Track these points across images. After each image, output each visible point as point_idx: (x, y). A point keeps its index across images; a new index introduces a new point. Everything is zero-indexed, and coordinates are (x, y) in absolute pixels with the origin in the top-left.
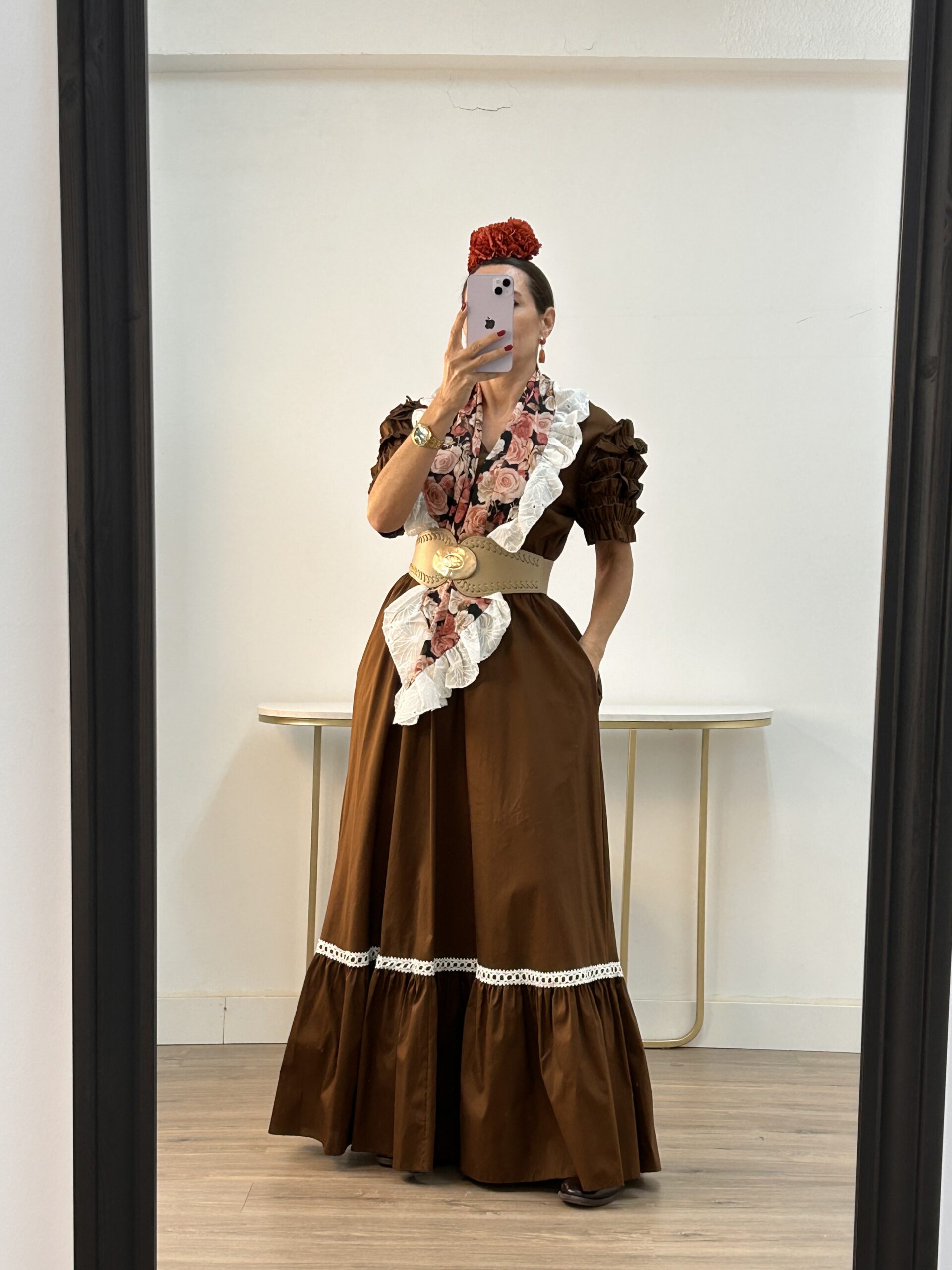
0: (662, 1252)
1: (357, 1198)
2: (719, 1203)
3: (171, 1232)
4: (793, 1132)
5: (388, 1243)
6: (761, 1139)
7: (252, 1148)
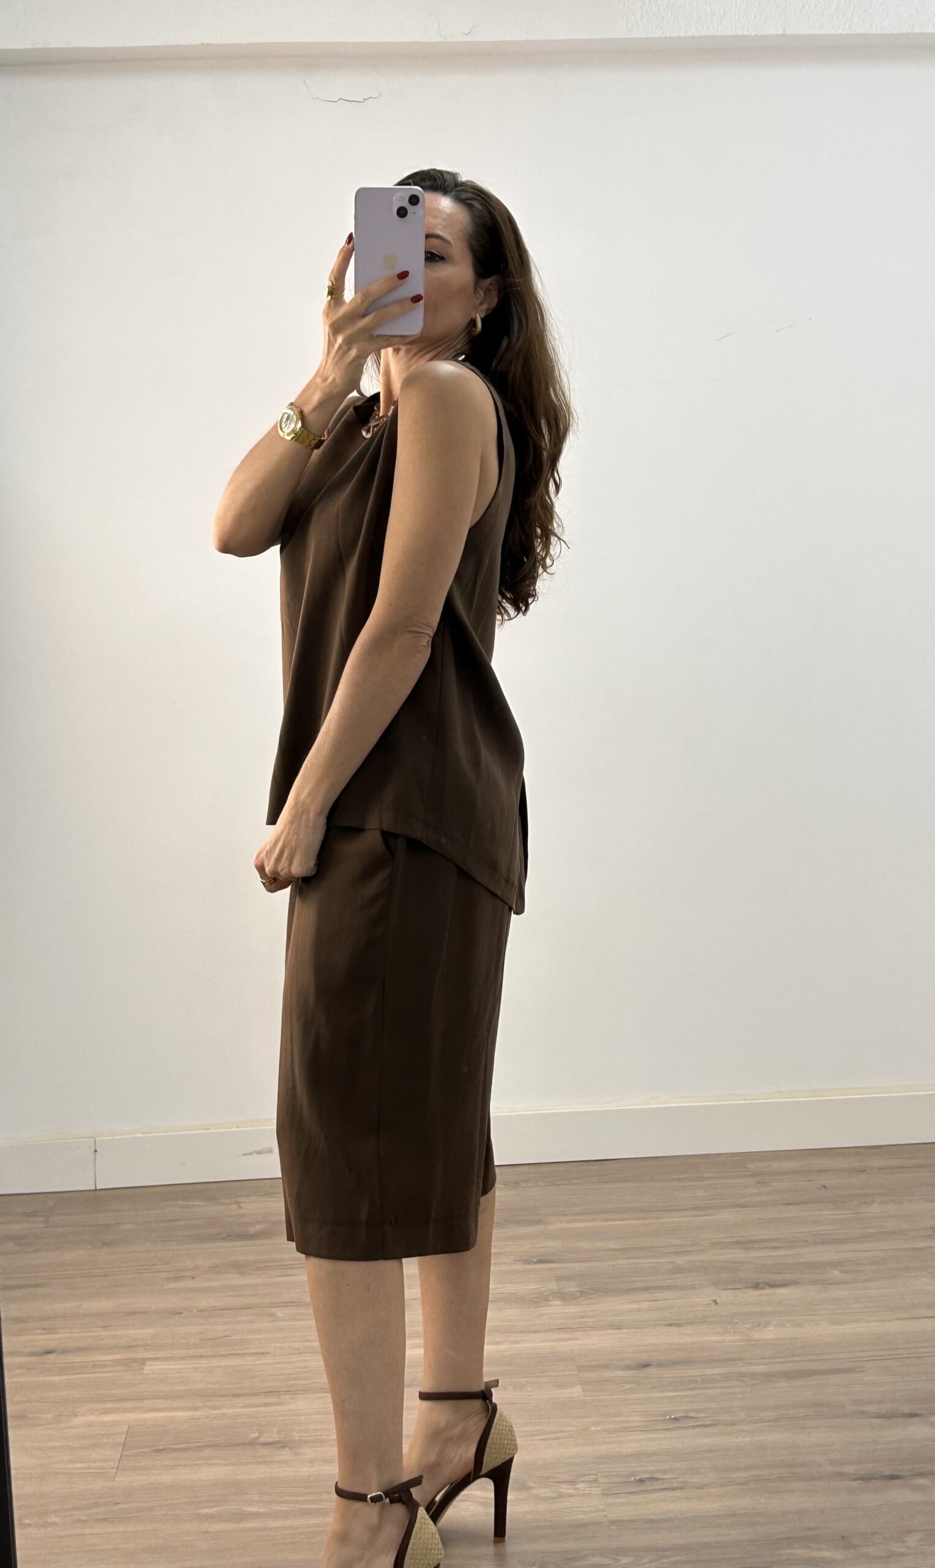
0: (614, 1514)
1: (252, 1443)
2: (675, 1418)
3: (29, 1525)
4: (747, 1288)
5: (288, 1523)
6: (714, 1305)
7: (126, 1363)
